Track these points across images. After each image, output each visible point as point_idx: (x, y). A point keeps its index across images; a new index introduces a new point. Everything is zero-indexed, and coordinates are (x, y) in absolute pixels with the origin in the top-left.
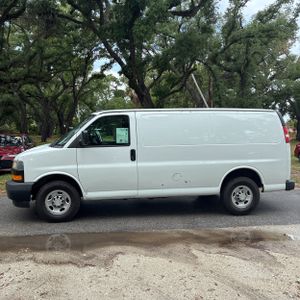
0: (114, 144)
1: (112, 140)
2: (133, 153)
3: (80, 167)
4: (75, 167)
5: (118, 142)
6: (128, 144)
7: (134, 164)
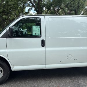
0: (31, 36)
1: (30, 33)
2: (43, 42)
3: (8, 51)
4: (5, 50)
5: (34, 34)
6: (40, 36)
7: (43, 49)
